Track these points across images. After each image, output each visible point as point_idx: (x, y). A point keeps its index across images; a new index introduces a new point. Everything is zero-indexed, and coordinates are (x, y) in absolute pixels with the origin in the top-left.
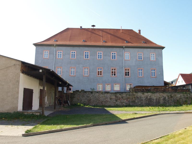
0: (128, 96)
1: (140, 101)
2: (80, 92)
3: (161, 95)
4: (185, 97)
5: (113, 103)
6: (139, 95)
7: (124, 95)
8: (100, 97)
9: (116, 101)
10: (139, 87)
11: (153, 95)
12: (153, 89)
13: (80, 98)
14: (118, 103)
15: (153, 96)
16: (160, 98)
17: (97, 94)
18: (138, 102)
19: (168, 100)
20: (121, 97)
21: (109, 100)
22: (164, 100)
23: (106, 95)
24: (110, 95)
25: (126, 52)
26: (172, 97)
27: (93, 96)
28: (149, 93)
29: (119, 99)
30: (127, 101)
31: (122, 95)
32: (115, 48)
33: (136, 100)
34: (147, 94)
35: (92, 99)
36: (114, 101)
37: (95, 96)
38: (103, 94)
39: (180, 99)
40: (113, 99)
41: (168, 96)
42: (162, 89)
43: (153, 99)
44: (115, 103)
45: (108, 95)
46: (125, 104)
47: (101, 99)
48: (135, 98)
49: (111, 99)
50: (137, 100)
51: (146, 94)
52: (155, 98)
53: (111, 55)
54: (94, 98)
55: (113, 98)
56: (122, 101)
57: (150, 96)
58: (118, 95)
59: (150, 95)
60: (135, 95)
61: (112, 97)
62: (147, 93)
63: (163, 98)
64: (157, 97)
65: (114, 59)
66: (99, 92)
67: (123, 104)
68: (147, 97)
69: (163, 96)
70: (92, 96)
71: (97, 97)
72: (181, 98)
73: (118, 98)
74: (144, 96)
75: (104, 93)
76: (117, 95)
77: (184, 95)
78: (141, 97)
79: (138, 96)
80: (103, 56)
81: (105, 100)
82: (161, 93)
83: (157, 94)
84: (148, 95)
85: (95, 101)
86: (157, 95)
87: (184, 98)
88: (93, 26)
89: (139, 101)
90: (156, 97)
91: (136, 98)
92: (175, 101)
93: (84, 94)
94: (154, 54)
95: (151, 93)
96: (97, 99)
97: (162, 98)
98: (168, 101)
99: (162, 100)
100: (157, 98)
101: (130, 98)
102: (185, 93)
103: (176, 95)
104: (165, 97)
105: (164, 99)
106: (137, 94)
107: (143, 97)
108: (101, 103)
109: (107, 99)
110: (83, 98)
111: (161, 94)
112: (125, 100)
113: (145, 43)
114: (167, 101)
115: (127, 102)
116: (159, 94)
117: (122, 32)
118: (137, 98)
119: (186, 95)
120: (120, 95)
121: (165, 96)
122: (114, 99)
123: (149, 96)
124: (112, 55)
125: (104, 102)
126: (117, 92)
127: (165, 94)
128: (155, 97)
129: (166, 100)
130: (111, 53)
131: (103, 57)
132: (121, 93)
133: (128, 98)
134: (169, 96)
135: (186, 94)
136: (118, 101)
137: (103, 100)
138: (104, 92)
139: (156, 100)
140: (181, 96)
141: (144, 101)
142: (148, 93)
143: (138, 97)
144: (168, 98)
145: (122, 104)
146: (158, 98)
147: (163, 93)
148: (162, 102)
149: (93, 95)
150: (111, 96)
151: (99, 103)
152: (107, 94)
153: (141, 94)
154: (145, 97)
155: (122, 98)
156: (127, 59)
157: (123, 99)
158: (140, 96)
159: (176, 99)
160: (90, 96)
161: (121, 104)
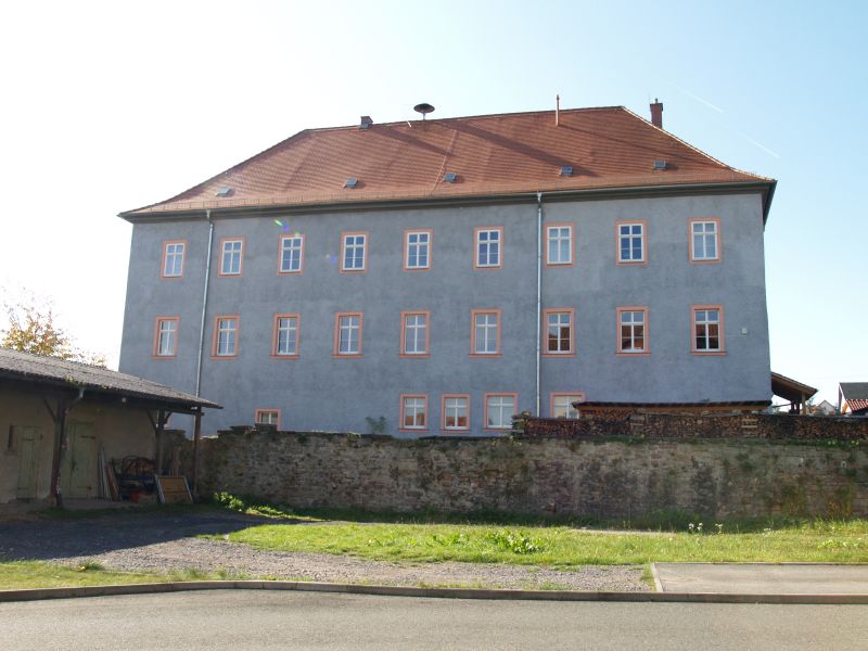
0: (485, 460)
1: (553, 492)
2: (249, 437)
3: (681, 458)
4: (837, 471)
5: (408, 494)
6: (547, 453)
7: (465, 454)
8: (341, 465)
9: (424, 484)
10: (591, 408)
11: (633, 456)
12: (642, 418)
13: (250, 469)
14: (433, 495)
15: (633, 464)
16: (672, 473)
17: (330, 444)
18: (544, 494)
19: (725, 485)
20: (452, 466)
21: (387, 479)
22: (700, 486)
23: (371, 451)
24: (393, 451)
25: (551, 224)
26: (748, 468)
27: (309, 455)
28: (608, 445)
29: (440, 478)
30: (480, 486)
31: (457, 453)
32: (494, 208)
33: (531, 480)
34: (600, 447)
35: (304, 472)
36: (413, 488)
37: (320, 457)
38: (356, 447)
39: (800, 480)
40: (408, 476)
41: (726, 464)
42: (700, 422)
43: (634, 481)
44: (420, 495)
45: (385, 452)
46: (469, 504)
47: (347, 473)
48: (525, 469)
49: (396, 473)
50: (540, 484)
51: (589, 449)
52: (643, 474)
53: (473, 241)
54: (313, 468)
55: (406, 472)
56: (456, 486)
57: (615, 462)
58: (433, 453)
59: (613, 457)
60: (527, 456)
61: (402, 466)
62: (597, 442)
63: (695, 472)
64: (656, 466)
65: (488, 264)
66: (336, 437)
67: (457, 504)
68: (595, 468)
69: (693, 460)
70: (302, 459)
71: (329, 464)
72: (811, 472)
73: (435, 468)
74: (579, 463)
75: (360, 442)
76: (425, 456)
77: (828, 457)
78: (558, 467)
79: (544, 462)
80: (433, 250)
81: (366, 482)
82: (682, 442)
83: (657, 449)
84: (602, 457)
85: (317, 483)
86: (654, 456)
87: (829, 473)
88: (424, 108)
89: (551, 488)
90: (652, 468)
91: (534, 472)
92: (771, 496)
93: (267, 444)
94: (710, 227)
95: (623, 446)
96: (327, 474)
97: (687, 477)
98: (726, 492)
99: (687, 487)
100: (654, 474)
101: (498, 472)
102: (839, 445)
103: (776, 457)
104: (709, 470)
105: (703, 479)
106: (535, 449)
107: (570, 468)
108: (349, 494)
109: (375, 477)
110: (261, 465)
111: (683, 450)
112: (469, 481)
113: (669, 167)
114: (719, 489)
115: (481, 493)
116: (672, 450)
117: (559, 125)
118: (538, 468)
119: (848, 455)
120: (442, 455)
121: (710, 462)
122: (413, 476)
123: (610, 459)
124: (479, 242)
125: (361, 488)
126: (427, 438)
127: (704, 447)
128: (645, 465)
129: (712, 488)
130: (473, 234)
131: (432, 260)
132: (447, 443)
133: (487, 472)
134: (734, 463)
135: (843, 448)
136: (431, 486)
137: (357, 482)
138: (364, 436)
139: (652, 484)
140: (808, 464)
141: (576, 487)
142: (603, 442)
143: (543, 468)
144: (727, 477)
145: (452, 505)
146: (661, 472)
147: (694, 443)
148: (684, 495)
149: (311, 451)
150: (395, 458)
151: (339, 493)
152: (378, 446)
153: (562, 450)
154: (582, 465)
155: (456, 467)
156: (559, 262)
157: (459, 476)
158: (555, 461)
159: (776, 480)
160: (297, 457)
161: (448, 502)
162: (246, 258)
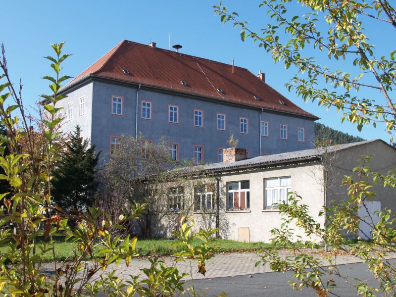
25: (262, 120)
65: (244, 132)
80: (226, 123)
94: (302, 130)
113: (286, 105)
117: (234, 73)
124: (241, 123)
130: (239, 119)
131: (226, 127)
156: (265, 135)
162: (153, 112)
